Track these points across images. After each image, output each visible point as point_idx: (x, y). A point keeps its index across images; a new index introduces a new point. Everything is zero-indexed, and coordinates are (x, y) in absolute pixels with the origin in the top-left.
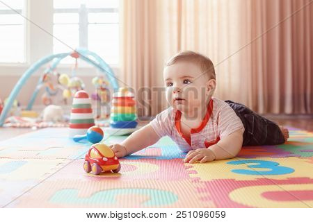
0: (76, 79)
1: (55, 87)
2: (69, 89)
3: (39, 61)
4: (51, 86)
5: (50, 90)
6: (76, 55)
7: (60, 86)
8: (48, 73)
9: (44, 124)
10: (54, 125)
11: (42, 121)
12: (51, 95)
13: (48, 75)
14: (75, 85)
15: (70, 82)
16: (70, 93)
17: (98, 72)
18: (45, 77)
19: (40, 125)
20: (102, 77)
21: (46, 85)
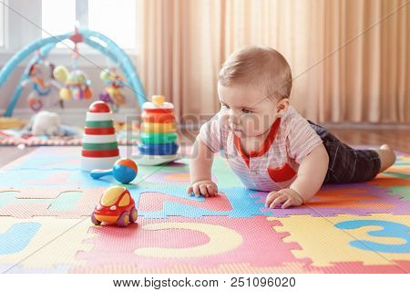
0: (78, 72)
1: (47, 84)
2: (68, 87)
3: (26, 48)
4: (41, 81)
5: (40, 87)
6: (77, 38)
7: (53, 82)
8: (36, 63)
9: (35, 140)
10: (50, 142)
11: (30, 136)
12: (41, 94)
13: (36, 66)
14: (76, 82)
15: (70, 77)
16: (70, 93)
17: (108, 62)
18: (32, 69)
19: (29, 141)
20: (114, 70)
21: (35, 80)
